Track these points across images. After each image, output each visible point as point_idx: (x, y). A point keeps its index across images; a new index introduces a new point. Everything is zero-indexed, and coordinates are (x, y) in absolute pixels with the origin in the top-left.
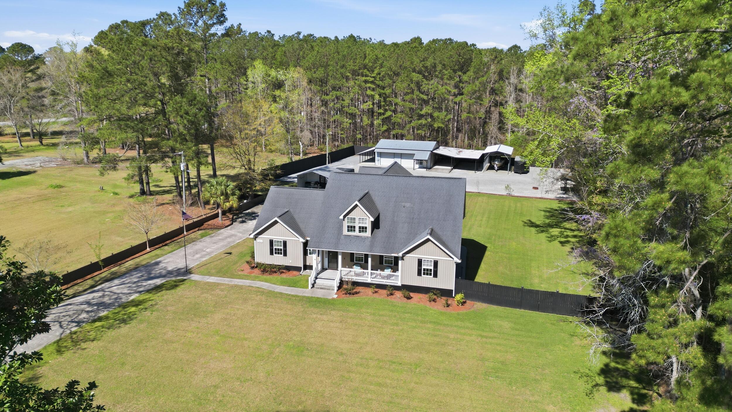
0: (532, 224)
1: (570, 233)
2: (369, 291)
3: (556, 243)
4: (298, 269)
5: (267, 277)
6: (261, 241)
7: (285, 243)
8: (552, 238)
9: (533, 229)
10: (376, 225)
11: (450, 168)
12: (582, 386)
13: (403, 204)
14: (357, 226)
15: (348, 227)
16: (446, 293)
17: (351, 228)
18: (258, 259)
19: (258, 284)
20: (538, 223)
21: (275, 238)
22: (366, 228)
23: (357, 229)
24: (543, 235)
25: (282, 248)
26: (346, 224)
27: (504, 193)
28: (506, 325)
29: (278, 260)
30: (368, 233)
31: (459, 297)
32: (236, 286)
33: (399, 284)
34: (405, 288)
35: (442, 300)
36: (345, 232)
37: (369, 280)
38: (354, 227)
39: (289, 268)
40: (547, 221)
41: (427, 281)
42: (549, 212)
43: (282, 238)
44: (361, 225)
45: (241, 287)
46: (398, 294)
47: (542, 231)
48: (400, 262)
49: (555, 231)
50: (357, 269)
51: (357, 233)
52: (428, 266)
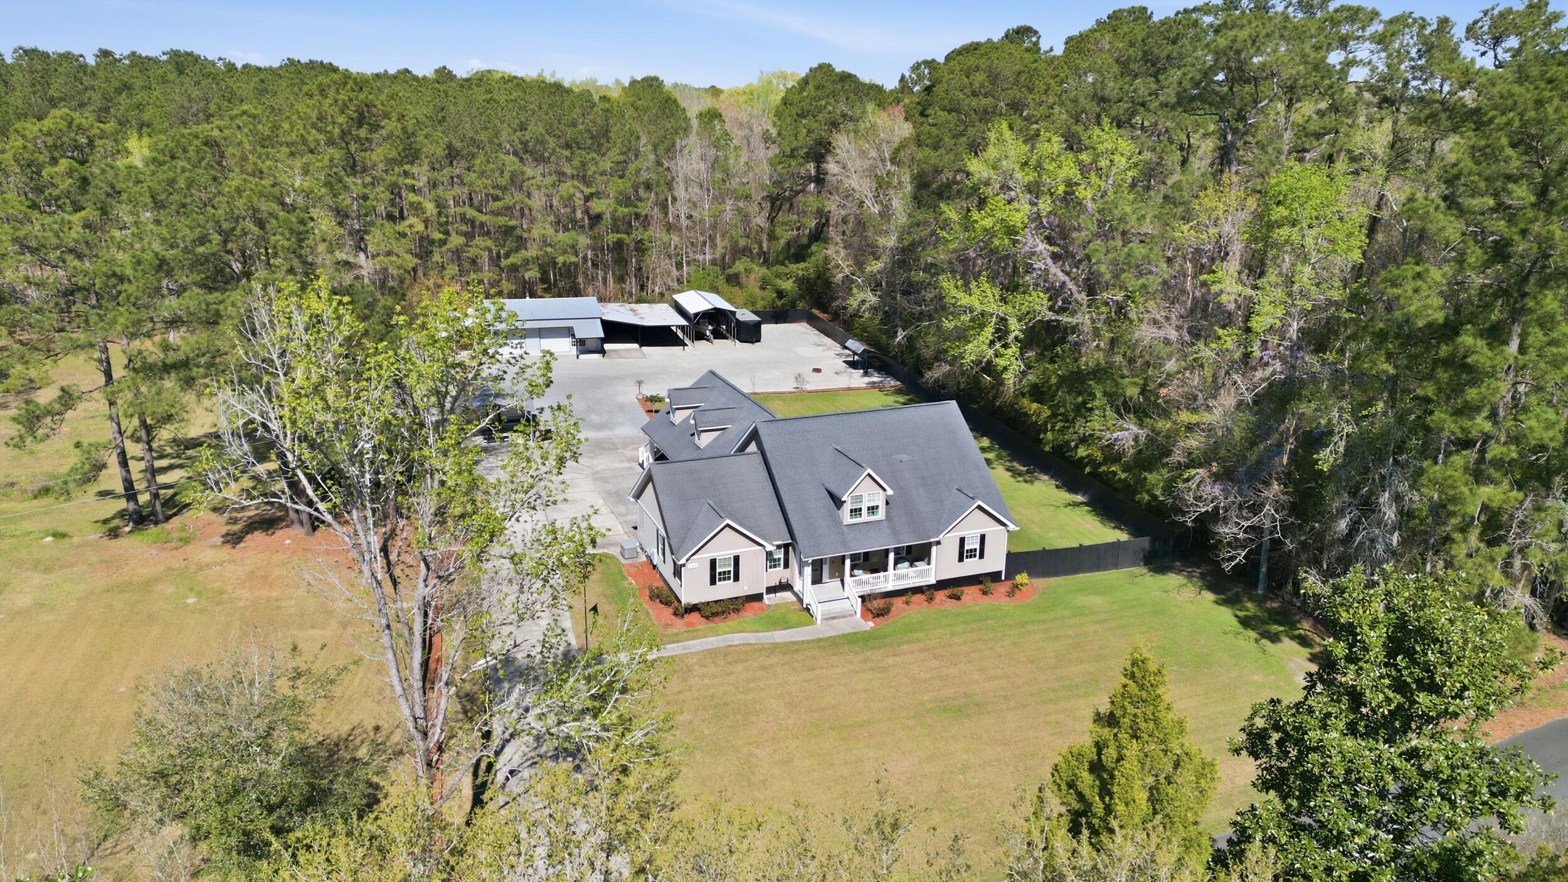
2: (902, 600)
4: (758, 597)
5: (722, 625)
6: (695, 565)
7: (737, 559)
10: (891, 499)
11: (636, 346)
13: (897, 457)
14: (865, 506)
15: (851, 511)
16: (995, 576)
17: (856, 512)
21: (718, 555)
22: (877, 507)
23: (864, 511)
25: (732, 569)
26: (849, 507)
29: (726, 590)
30: (882, 514)
31: (1018, 578)
33: (933, 581)
34: (942, 585)
35: (1003, 588)
36: (849, 520)
37: (891, 586)
38: (860, 509)
39: (746, 601)
41: (972, 567)
43: (731, 553)
44: (871, 504)
46: (940, 595)
48: (934, 549)
51: (865, 517)
52: (972, 544)
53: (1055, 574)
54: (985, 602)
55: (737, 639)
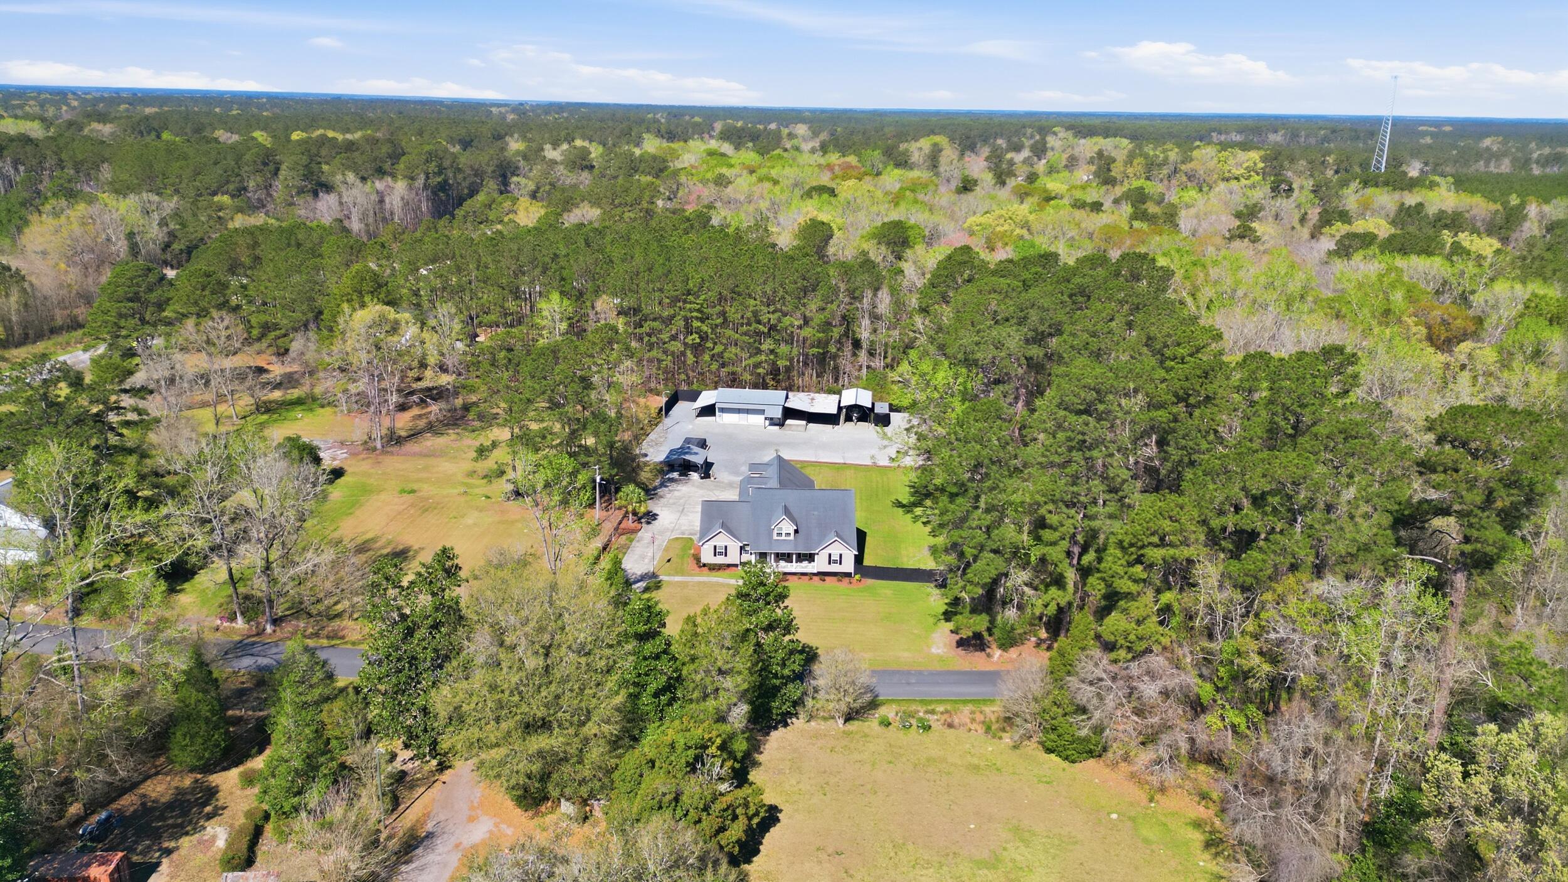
0: (899, 505)
1: (929, 512)
2: (796, 578)
3: (919, 524)
4: (736, 566)
5: (714, 573)
6: (707, 547)
7: (726, 547)
8: (916, 519)
9: (900, 510)
10: (796, 531)
11: (804, 422)
12: (932, 620)
14: (784, 532)
16: (848, 575)
17: (779, 534)
18: (704, 560)
19: (714, 579)
20: (905, 502)
21: (718, 544)
22: (790, 534)
23: (784, 535)
24: (909, 516)
25: (723, 551)
26: (776, 532)
27: (868, 462)
28: (888, 592)
29: (720, 560)
30: (792, 537)
31: (857, 577)
32: (700, 582)
33: (815, 571)
34: (819, 574)
35: (847, 580)
36: (775, 537)
37: (794, 570)
38: (782, 534)
39: (729, 566)
40: (912, 499)
41: (835, 568)
42: (913, 487)
43: (723, 544)
44: (787, 532)
45: (704, 583)
46: (816, 578)
47: (908, 512)
48: (816, 556)
49: (918, 511)
50: (782, 563)
51: (783, 537)
52: (835, 557)
53: (882, 579)
54: (838, 584)
55: (720, 580)
